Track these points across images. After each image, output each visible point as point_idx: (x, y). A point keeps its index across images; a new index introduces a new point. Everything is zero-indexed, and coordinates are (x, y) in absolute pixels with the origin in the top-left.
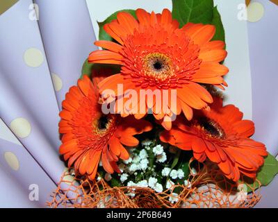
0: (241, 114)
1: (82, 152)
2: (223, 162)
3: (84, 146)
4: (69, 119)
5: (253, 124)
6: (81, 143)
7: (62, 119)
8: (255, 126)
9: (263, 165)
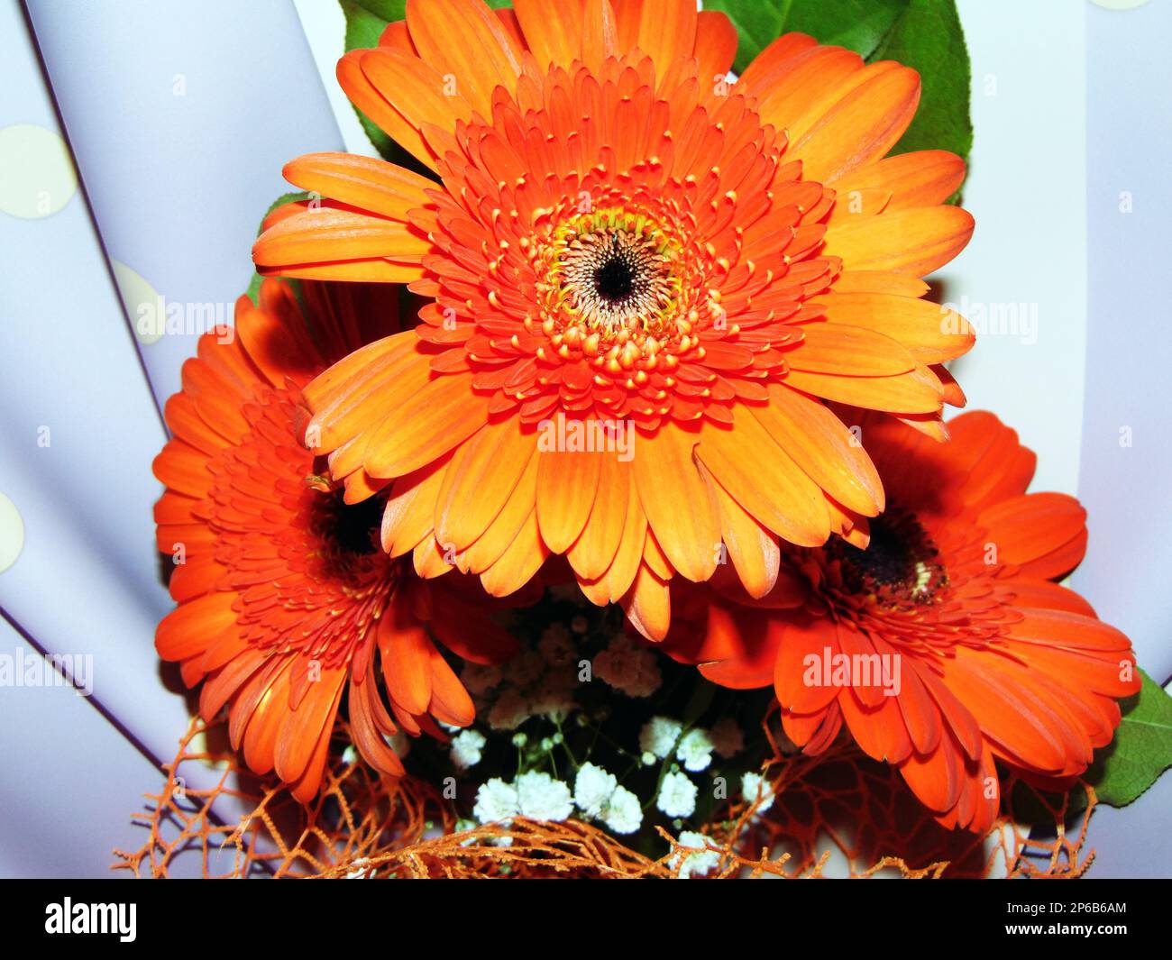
0: (1027, 462)
1: (257, 659)
2: (923, 759)
3: (266, 635)
4: (202, 494)
5: (1082, 514)
6: (250, 619)
7: (169, 491)
8: (1090, 524)
9: (1111, 747)
